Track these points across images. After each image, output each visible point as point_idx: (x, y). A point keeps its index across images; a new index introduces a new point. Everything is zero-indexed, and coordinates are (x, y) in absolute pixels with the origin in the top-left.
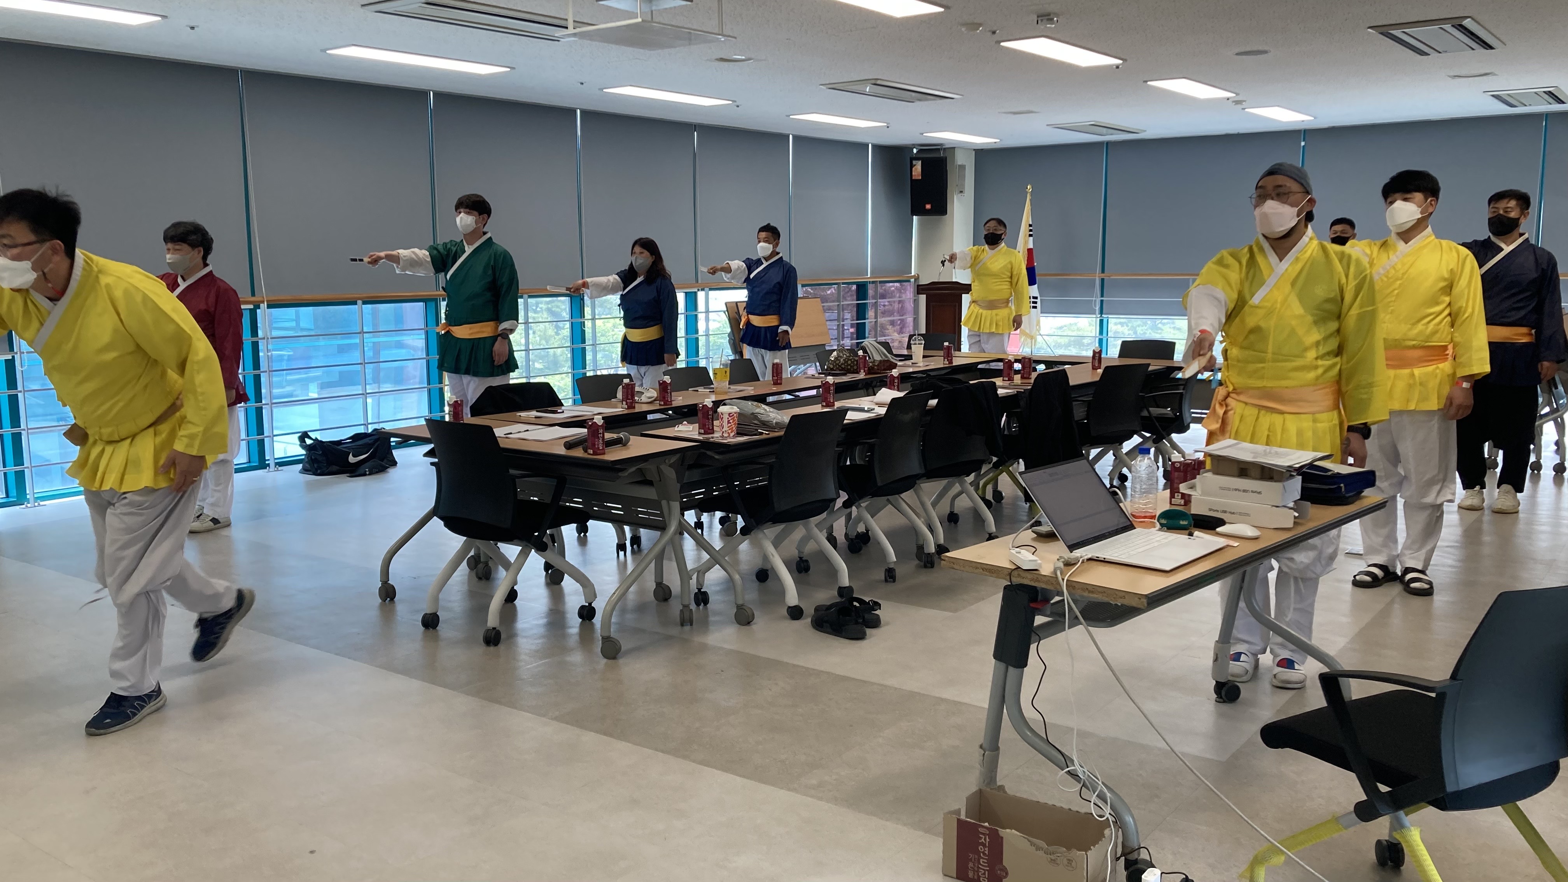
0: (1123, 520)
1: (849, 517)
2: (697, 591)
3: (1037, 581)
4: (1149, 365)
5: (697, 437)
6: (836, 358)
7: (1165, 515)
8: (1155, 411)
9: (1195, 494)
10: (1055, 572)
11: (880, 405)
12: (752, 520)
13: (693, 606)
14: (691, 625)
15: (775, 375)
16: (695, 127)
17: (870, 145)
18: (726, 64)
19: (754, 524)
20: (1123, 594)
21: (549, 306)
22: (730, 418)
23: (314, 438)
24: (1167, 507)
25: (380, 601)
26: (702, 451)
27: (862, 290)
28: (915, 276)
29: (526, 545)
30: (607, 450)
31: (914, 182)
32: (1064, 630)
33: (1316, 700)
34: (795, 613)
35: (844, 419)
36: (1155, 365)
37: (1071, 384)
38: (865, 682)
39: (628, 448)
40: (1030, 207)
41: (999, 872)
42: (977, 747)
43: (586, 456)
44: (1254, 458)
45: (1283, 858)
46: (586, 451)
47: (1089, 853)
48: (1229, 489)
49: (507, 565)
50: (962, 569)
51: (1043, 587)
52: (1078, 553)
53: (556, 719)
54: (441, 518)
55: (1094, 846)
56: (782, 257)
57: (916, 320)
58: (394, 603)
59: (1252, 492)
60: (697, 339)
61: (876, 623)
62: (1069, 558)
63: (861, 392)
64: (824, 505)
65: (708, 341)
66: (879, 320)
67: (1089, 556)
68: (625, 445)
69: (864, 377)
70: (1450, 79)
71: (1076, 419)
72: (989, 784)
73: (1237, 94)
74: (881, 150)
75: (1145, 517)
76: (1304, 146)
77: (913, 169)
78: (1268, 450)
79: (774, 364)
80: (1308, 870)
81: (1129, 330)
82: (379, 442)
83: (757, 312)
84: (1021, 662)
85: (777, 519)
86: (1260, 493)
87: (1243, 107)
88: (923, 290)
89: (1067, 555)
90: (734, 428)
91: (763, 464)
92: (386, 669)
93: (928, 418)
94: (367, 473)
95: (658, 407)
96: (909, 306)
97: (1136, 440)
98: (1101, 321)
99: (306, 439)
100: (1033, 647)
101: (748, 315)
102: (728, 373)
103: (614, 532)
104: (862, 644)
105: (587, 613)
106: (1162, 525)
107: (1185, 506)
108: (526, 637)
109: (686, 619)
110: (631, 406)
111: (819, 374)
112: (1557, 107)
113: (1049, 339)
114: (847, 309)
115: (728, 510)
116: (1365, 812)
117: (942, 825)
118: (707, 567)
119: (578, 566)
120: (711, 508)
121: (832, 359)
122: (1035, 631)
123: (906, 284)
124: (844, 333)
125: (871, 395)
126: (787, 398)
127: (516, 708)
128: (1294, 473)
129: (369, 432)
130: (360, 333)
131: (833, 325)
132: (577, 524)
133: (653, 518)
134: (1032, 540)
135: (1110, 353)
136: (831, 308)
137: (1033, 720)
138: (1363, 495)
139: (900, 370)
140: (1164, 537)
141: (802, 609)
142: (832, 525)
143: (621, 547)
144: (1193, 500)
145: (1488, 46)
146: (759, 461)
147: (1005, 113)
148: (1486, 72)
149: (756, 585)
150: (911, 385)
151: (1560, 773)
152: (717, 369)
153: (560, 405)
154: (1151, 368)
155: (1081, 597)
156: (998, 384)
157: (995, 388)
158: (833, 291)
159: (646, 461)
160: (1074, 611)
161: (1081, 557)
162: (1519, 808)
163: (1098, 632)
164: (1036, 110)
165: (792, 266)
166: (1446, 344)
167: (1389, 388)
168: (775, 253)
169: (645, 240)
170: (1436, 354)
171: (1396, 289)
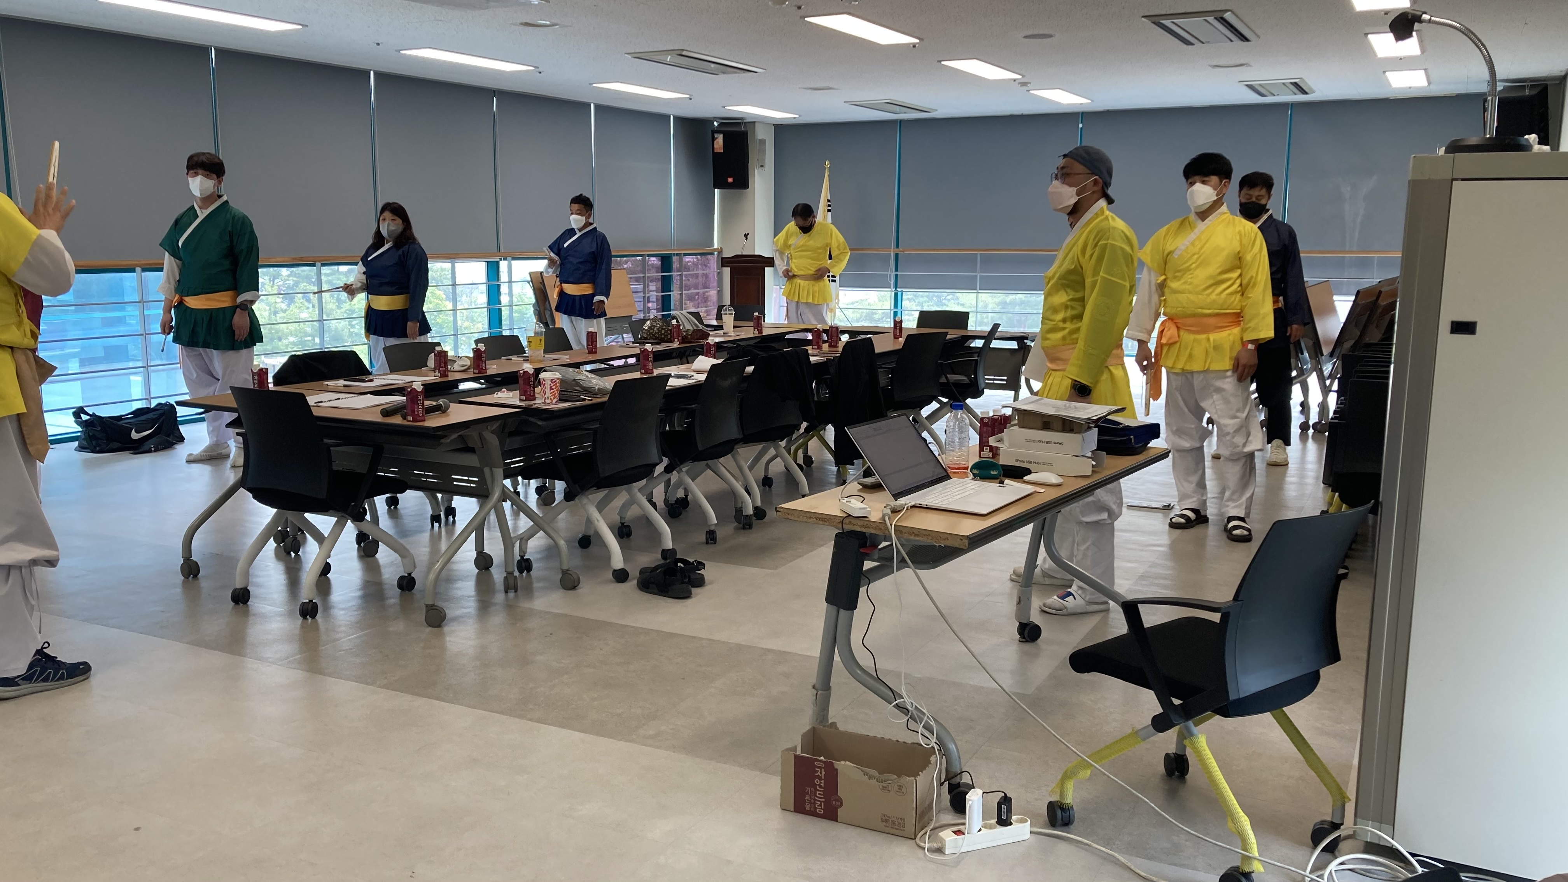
0: (942, 471)
1: (668, 483)
2: (519, 558)
3: (867, 527)
4: (947, 333)
5: (518, 403)
6: (650, 328)
7: (976, 466)
8: (953, 377)
9: (1004, 447)
10: (883, 518)
11: (699, 372)
12: (577, 486)
13: (516, 573)
14: (516, 591)
15: (590, 343)
16: (494, 92)
17: (672, 117)
18: (530, 28)
19: (579, 490)
20: (947, 536)
21: (330, 278)
22: (552, 384)
23: (91, 414)
24: (977, 459)
25: (183, 578)
26: (524, 417)
27: (666, 262)
28: (718, 249)
29: (343, 516)
30: (428, 417)
31: (716, 155)
32: (893, 572)
33: (1119, 626)
34: (621, 576)
35: (666, 386)
36: (953, 334)
37: (877, 351)
39: (448, 415)
40: (828, 182)
41: (834, 803)
42: (811, 687)
43: (405, 423)
44: (1056, 411)
45: (1089, 772)
46: (404, 418)
47: (918, 778)
48: (1034, 441)
49: (319, 537)
50: (796, 519)
51: (873, 532)
52: (902, 501)
53: (386, 687)
54: (249, 490)
55: (922, 772)
56: (596, 227)
57: (720, 293)
58: (198, 579)
59: (1055, 443)
60: (500, 310)
61: (700, 582)
62: (894, 506)
64: (646, 471)
65: (512, 312)
66: (684, 292)
67: (913, 503)
68: (444, 412)
69: (678, 346)
70: (1211, 68)
71: (881, 385)
72: (821, 722)
73: (1023, 76)
74: (683, 122)
75: (959, 468)
76: (1081, 128)
77: (715, 142)
78: (1068, 405)
79: (588, 333)
80: (1113, 779)
81: (916, 306)
82: (164, 417)
83: (571, 280)
84: (851, 604)
85: (601, 484)
86: (1061, 444)
87: (1028, 88)
88: (727, 262)
89: (893, 503)
90: (557, 395)
91: (587, 429)
92: (197, 646)
93: (746, 385)
94: (153, 449)
95: (472, 376)
96: (714, 277)
97: (935, 405)
98: (896, 295)
99: (82, 415)
100: (863, 590)
101: (561, 283)
102: (543, 342)
103: (428, 501)
104: (688, 602)
105: (407, 583)
106: (975, 475)
107: (993, 457)
108: (343, 609)
109: (510, 585)
110: (444, 374)
111: (633, 343)
112: (1301, 98)
113: (846, 312)
114: (652, 281)
115: (544, 477)
116: (1160, 724)
117: (779, 763)
118: (530, 534)
119: (395, 537)
120: (527, 477)
121: (646, 328)
122: (864, 576)
123: (709, 257)
124: (650, 305)
125: (688, 363)
126: (603, 366)
127: (341, 678)
128: (1091, 425)
129: (152, 407)
130: (139, 302)
131: (639, 297)
132: (388, 495)
133: (474, 485)
134: (859, 490)
135: (909, 323)
136: (637, 280)
137: (863, 659)
138: (1149, 445)
139: (714, 339)
140: (977, 485)
141: (627, 572)
142: (652, 491)
143: (435, 518)
144: (1001, 452)
145: (1244, 39)
146: (585, 426)
147: (805, 88)
148: (1242, 62)
149: (579, 551)
150: (726, 353)
151: (1321, 681)
152: (529, 338)
153: (369, 373)
154: (948, 337)
155: (908, 540)
156: (810, 352)
157: (808, 355)
158: (630, 264)
159: (468, 428)
160: (902, 556)
161: (906, 505)
162: (1285, 715)
163: (923, 573)
164: (834, 87)
165: (604, 237)
166: (1239, 311)
167: (1189, 350)
168: (588, 224)
169: (395, 205)
170: (1231, 320)
171: (1193, 264)
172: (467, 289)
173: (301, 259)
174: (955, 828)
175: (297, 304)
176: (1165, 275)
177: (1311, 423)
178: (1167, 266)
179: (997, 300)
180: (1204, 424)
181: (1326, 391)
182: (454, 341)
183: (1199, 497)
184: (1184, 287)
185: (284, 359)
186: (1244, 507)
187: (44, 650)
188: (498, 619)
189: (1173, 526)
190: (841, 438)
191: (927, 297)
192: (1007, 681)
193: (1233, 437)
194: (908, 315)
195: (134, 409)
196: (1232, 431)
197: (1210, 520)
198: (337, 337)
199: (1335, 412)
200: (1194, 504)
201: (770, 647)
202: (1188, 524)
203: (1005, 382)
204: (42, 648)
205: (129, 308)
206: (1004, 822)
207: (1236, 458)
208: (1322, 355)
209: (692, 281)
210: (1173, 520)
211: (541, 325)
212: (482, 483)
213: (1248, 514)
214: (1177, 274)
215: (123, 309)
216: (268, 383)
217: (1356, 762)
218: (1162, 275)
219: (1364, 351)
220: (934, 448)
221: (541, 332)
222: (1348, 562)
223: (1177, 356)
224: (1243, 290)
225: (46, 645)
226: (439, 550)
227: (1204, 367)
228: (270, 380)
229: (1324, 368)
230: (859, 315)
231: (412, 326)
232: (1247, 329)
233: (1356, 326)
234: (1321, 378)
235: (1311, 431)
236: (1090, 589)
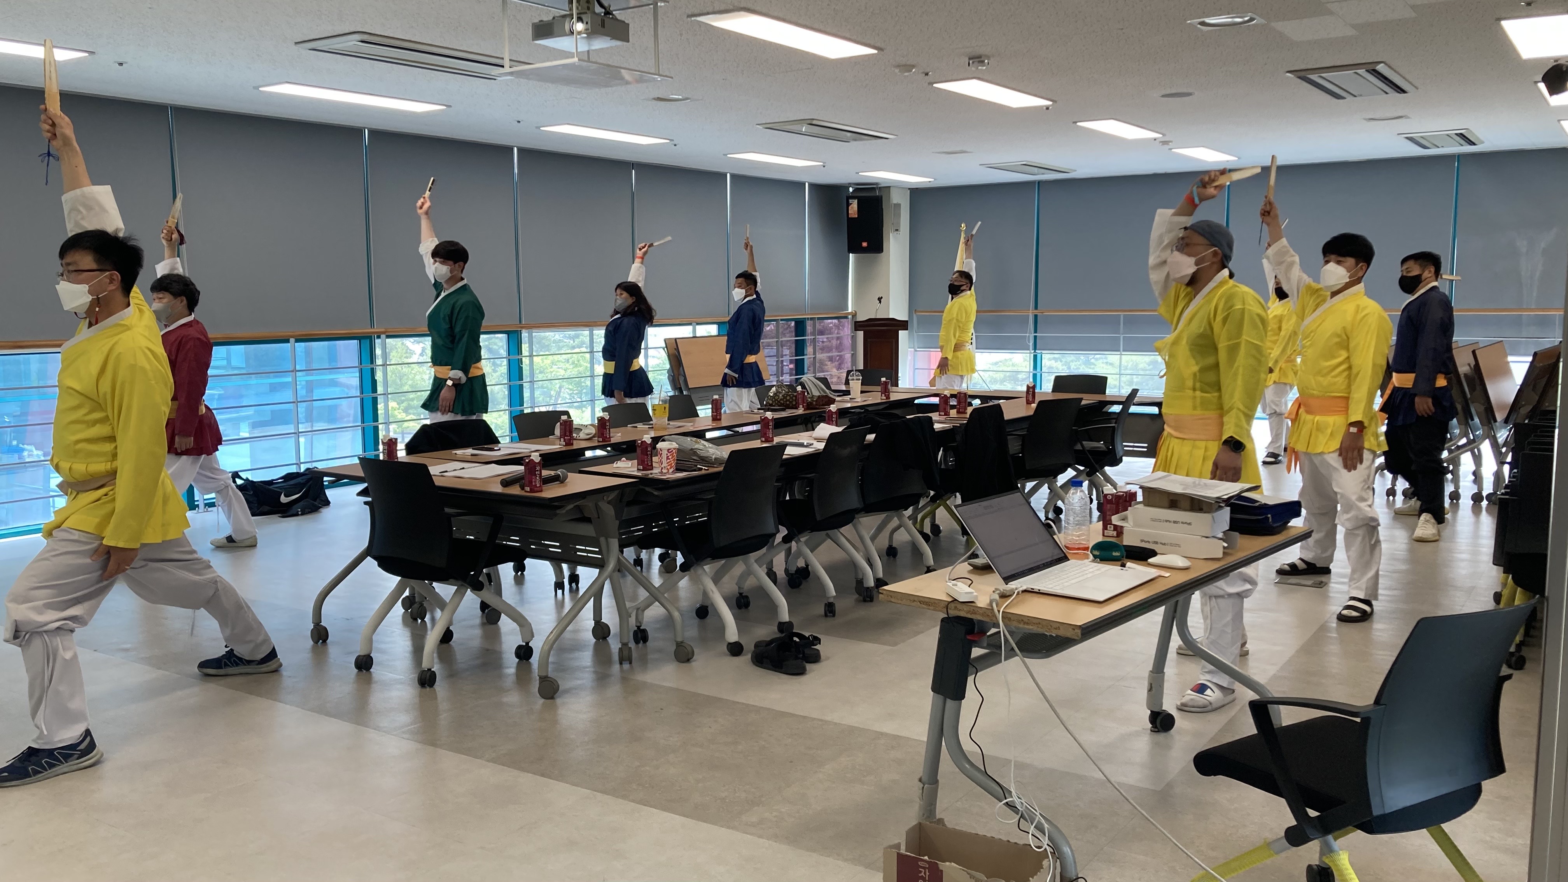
0: (1057, 551)
1: (789, 552)
2: (636, 628)
3: (974, 612)
4: (1082, 399)
5: (636, 473)
6: (775, 394)
7: (1098, 546)
8: (1089, 445)
9: (1127, 526)
10: (991, 604)
11: (819, 440)
12: (692, 556)
13: (632, 645)
14: (630, 663)
15: (714, 411)
16: (633, 165)
17: (807, 184)
18: (662, 103)
19: (694, 560)
20: (1058, 625)
22: (669, 454)
23: (245, 478)
24: (1100, 539)
25: (313, 643)
26: (641, 487)
27: (800, 326)
28: (852, 312)
29: (462, 585)
30: (545, 487)
31: (850, 220)
32: (1000, 661)
33: (1247, 727)
34: (736, 649)
35: (783, 454)
36: (1088, 399)
37: (1006, 418)
38: (804, 717)
39: (566, 486)
42: (917, 781)
43: (523, 493)
44: (1184, 489)
46: (522, 488)
48: (1160, 521)
49: (442, 605)
50: (900, 602)
51: (979, 619)
52: (1014, 585)
54: (375, 558)
55: (1033, 877)
57: (854, 356)
58: (327, 645)
59: (1182, 523)
61: (815, 658)
62: (1004, 590)
64: (764, 540)
66: (817, 356)
67: (1024, 588)
68: (562, 482)
69: (803, 413)
70: (1366, 122)
71: (1011, 453)
72: (928, 817)
73: (1164, 135)
74: (816, 188)
75: (1079, 549)
77: (850, 208)
79: (713, 400)
81: (1062, 365)
82: (311, 482)
84: (959, 694)
85: (716, 554)
86: (1190, 524)
87: (1170, 147)
88: (860, 326)
89: (1003, 587)
90: (673, 464)
91: (703, 499)
92: (318, 712)
93: (867, 453)
94: (300, 513)
95: (596, 444)
96: (847, 342)
97: (1070, 473)
98: (1035, 357)
100: (970, 679)
103: (552, 570)
104: (802, 679)
105: (524, 653)
106: (1095, 557)
107: (1117, 537)
109: (625, 657)
110: (569, 443)
112: (1468, 149)
113: (984, 375)
114: (788, 345)
115: (666, 546)
116: (1295, 837)
117: (882, 860)
118: (646, 605)
120: (651, 545)
121: (772, 395)
122: (972, 663)
123: (843, 320)
124: (781, 370)
125: (809, 431)
127: (452, 751)
128: (1222, 504)
129: (301, 471)
130: (295, 371)
131: (772, 362)
132: (513, 563)
133: (595, 556)
134: (968, 572)
135: (1044, 387)
137: (971, 752)
138: (1289, 524)
139: (838, 405)
140: (1096, 568)
141: (742, 646)
142: (772, 561)
143: (559, 585)
144: (1125, 531)
145: (1401, 90)
146: (699, 497)
147: (939, 153)
148: (1400, 115)
149: (695, 622)
150: (849, 420)
151: (1483, 796)
153: (496, 442)
154: (1083, 402)
155: (1016, 629)
156: (935, 418)
157: (931, 422)
159: (584, 498)
160: (1010, 645)
161: (1016, 589)
162: (1443, 831)
163: (1035, 663)
164: (968, 150)
177: (1484, 494)
181: (1500, 461)
188: (614, 690)
191: (1066, 359)
192: (1135, 775)
194: (1046, 378)
195: (283, 474)
199: (1509, 486)
201: (883, 730)
203: (1145, 450)
205: (285, 376)
208: (1495, 421)
212: (601, 553)
216: (397, 453)
219: (1539, 420)
221: (666, 400)
228: (400, 449)
229: (1498, 436)
230: (997, 377)
233: (1534, 390)
234: (1495, 445)
235: (1485, 503)
236: (1227, 677)
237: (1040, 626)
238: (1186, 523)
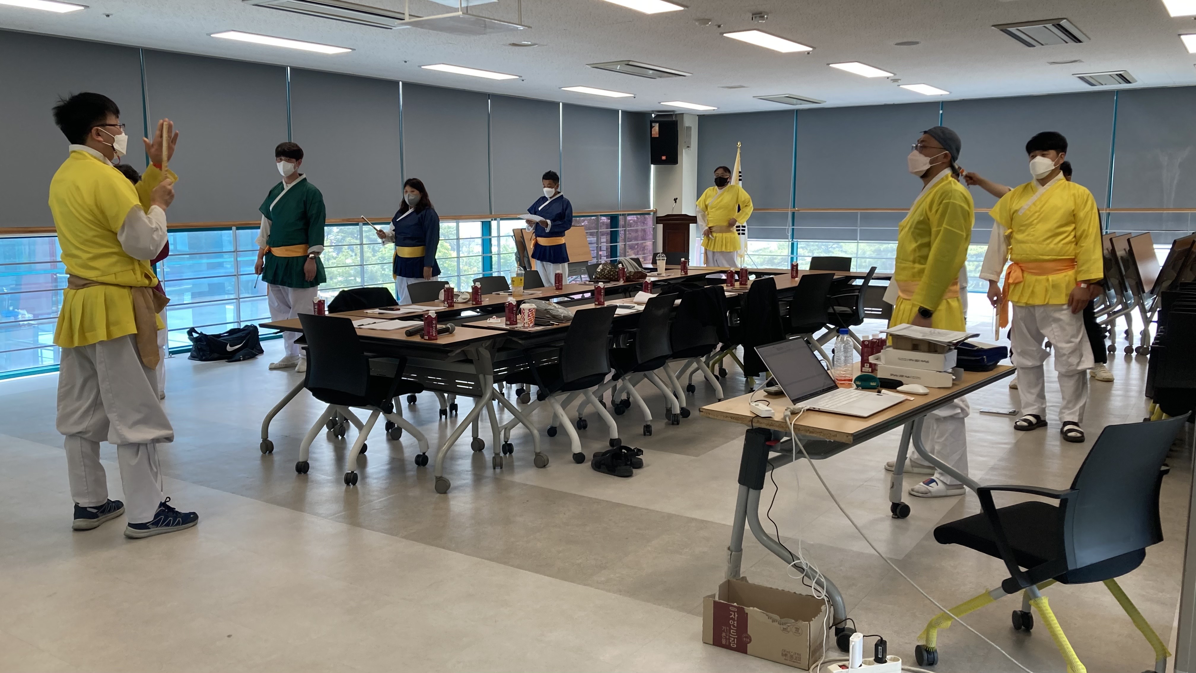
0: (831, 382)
1: (614, 389)
2: (504, 443)
3: (771, 425)
4: (834, 274)
5: (504, 327)
6: (602, 270)
7: (858, 379)
8: (839, 309)
9: (881, 364)
10: (785, 418)
11: (639, 304)
12: (547, 389)
13: (502, 454)
14: (501, 468)
15: (557, 282)
16: (489, 96)
17: (620, 111)
18: (517, 48)
19: (548, 392)
20: (835, 433)
21: (368, 234)
22: (530, 313)
23: (200, 332)
24: (859, 373)
25: (261, 453)
26: (509, 337)
27: (614, 220)
28: (653, 210)
29: (376, 409)
30: (439, 336)
31: (653, 139)
32: (792, 461)
33: (974, 507)
34: (579, 458)
35: (614, 314)
36: (838, 275)
37: (778, 288)
38: (635, 507)
39: (454, 335)
40: (739, 158)
41: (744, 639)
42: (726, 549)
43: (423, 341)
44: (923, 336)
45: (949, 623)
46: (422, 337)
47: (811, 623)
48: (905, 360)
49: (359, 425)
50: (716, 417)
51: (776, 429)
52: (800, 405)
53: (406, 537)
54: (310, 389)
55: (814, 618)
56: (562, 195)
57: (655, 244)
58: (272, 455)
59: (922, 361)
60: (491, 257)
61: (639, 465)
62: (793, 409)
63: (621, 295)
64: (598, 379)
65: (499, 259)
66: (627, 243)
67: (808, 407)
68: (451, 333)
69: (623, 284)
70: (1049, 65)
71: (781, 315)
72: (735, 576)
73: (895, 74)
74: (627, 114)
75: (845, 380)
76: (941, 114)
77: (653, 129)
79: (556, 275)
80: (970, 630)
81: (808, 253)
82: (250, 336)
83: (543, 234)
84: (759, 486)
85: (565, 388)
86: (927, 362)
87: (899, 84)
88: (660, 220)
89: (792, 407)
90: (533, 321)
91: (556, 347)
92: (270, 503)
93: (674, 314)
94: (242, 359)
95: (471, 306)
96: (650, 231)
97: (824, 331)
98: (793, 244)
99: (193, 333)
100: (768, 474)
101: (536, 237)
102: (523, 281)
103: (437, 399)
104: (630, 480)
105: (422, 460)
106: (858, 386)
107: (872, 372)
108: (376, 478)
109: (497, 463)
110: (451, 305)
111: (589, 281)
112: (1125, 86)
113: (753, 258)
114: (603, 235)
115: (523, 382)
116: (1009, 587)
117: (702, 607)
118: (512, 425)
119: (414, 425)
120: (510, 382)
121: (599, 271)
122: (769, 463)
123: (647, 216)
124: (600, 253)
125: (630, 297)
126: (566, 299)
127: (374, 530)
128: (952, 347)
129: (241, 328)
130: (234, 252)
131: (593, 247)
132: (409, 394)
133: (471, 388)
134: (765, 396)
135: (803, 266)
136: (592, 234)
137: (768, 528)
138: (998, 364)
139: (651, 278)
140: (860, 394)
141: (584, 456)
142: (603, 394)
143: (443, 412)
144: (879, 368)
145: (1078, 40)
146: (553, 345)
147: (723, 87)
148: (1076, 59)
149: (548, 438)
150: (660, 289)
151: (1146, 558)
152: (512, 278)
153: (397, 304)
154: (835, 277)
155: (804, 436)
156: (725, 288)
157: (723, 291)
158: (586, 223)
159: (468, 345)
160: (799, 446)
161: (802, 408)
162: (1116, 584)
163: (816, 462)
164: (746, 86)
165: (568, 202)
166: (1073, 257)
167: (1031, 289)
168: (557, 193)
169: (414, 181)
170: (1065, 265)
171: (1035, 219)
172: (466, 242)
173: (348, 220)
174: (841, 663)
175: (344, 253)
176: (1012, 229)
177: (1134, 347)
178: (1013, 222)
179: (873, 248)
180: (1043, 347)
181: (1147, 321)
182: (458, 280)
183: (1039, 405)
184: (1027, 238)
185: (336, 293)
186: (1078, 414)
187: (167, 503)
188: (488, 488)
189: (1017, 428)
190: (750, 355)
191: (817, 245)
192: (882, 548)
193: (1069, 357)
194: (802, 260)
195: (228, 329)
196: (1067, 353)
197: (1048, 424)
198: (373, 278)
199: (1156, 339)
200: (1035, 410)
201: (693, 516)
202: (1030, 427)
203: (880, 313)
204: (166, 502)
205: (226, 256)
206: (880, 660)
207: (1071, 374)
208: (1144, 292)
209: (634, 234)
210: (1018, 423)
211: (522, 269)
212: (478, 385)
213: (1081, 420)
214: (1022, 228)
215: (222, 257)
216: (325, 311)
217: (1175, 624)
218: (1009, 229)
219: (1181, 289)
220: (824, 363)
221: (522, 274)
222: (1168, 461)
223: (1022, 293)
224: (1077, 240)
225: (168, 499)
226: (445, 436)
227: (1045, 300)
228: (326, 309)
229: (1146, 303)
230: (762, 260)
231: (427, 270)
232: (1080, 271)
233: (1173, 268)
234: (1143, 311)
235: (1134, 354)
236: (950, 477)
237: (822, 434)
238: (924, 361)
